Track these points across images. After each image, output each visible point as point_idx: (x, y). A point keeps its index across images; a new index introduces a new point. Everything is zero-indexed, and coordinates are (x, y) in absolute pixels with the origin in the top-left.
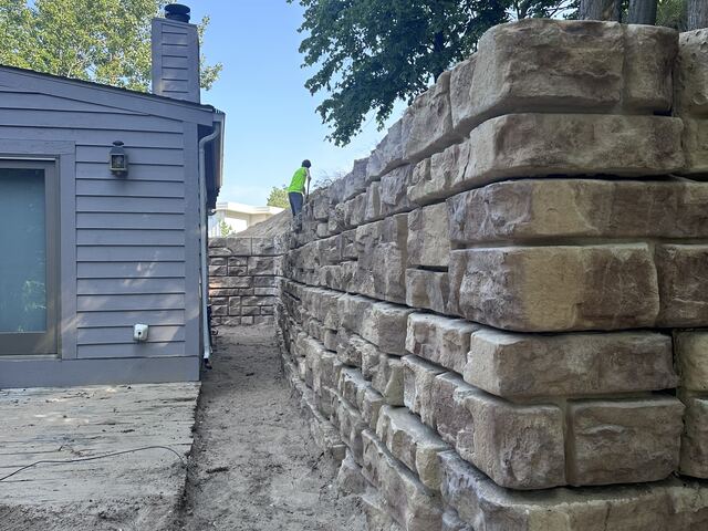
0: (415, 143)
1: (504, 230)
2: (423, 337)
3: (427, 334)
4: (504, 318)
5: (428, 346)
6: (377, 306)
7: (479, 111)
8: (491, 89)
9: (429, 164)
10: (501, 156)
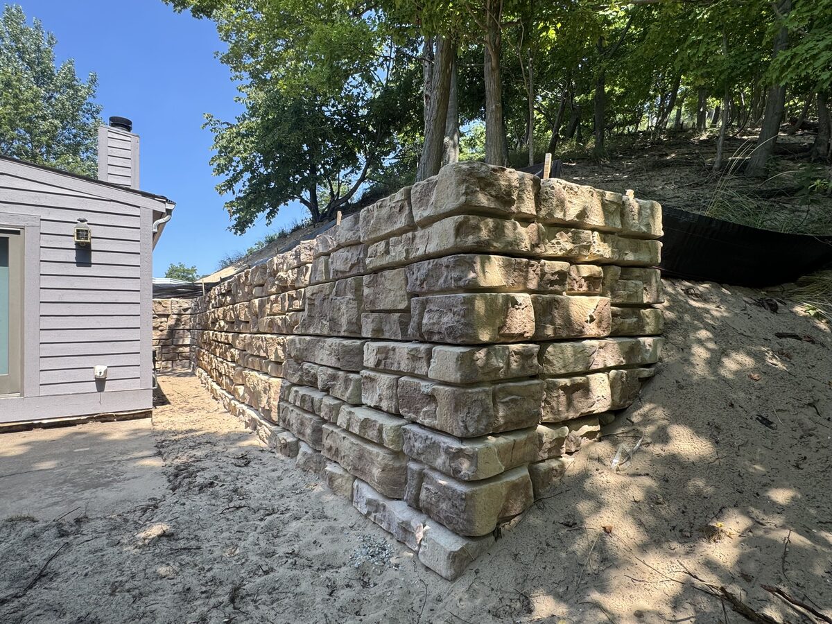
0: (374, 231)
1: (461, 283)
2: (384, 355)
3: (387, 353)
4: (461, 336)
5: (389, 361)
6: (329, 341)
7: (441, 212)
8: (451, 199)
9: (387, 244)
10: (459, 240)
